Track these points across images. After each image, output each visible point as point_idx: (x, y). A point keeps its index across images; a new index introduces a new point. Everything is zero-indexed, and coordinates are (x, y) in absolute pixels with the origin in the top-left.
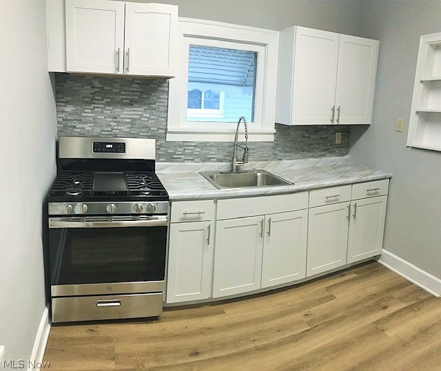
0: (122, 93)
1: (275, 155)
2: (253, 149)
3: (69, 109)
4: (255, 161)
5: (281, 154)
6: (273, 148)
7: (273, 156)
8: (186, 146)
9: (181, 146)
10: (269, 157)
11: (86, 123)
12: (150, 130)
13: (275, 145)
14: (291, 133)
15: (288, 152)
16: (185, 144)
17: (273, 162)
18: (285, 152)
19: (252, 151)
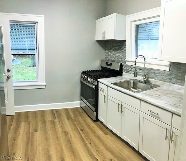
0: (116, 46)
1: (171, 79)
2: (158, 73)
3: (107, 52)
4: (158, 80)
5: (174, 80)
6: (170, 75)
7: (168, 80)
8: (132, 67)
9: (131, 67)
10: (166, 80)
11: (109, 56)
12: (122, 60)
13: (170, 73)
14: (182, 67)
15: (179, 79)
16: (132, 66)
17: (168, 83)
18: (177, 79)
19: (158, 74)
